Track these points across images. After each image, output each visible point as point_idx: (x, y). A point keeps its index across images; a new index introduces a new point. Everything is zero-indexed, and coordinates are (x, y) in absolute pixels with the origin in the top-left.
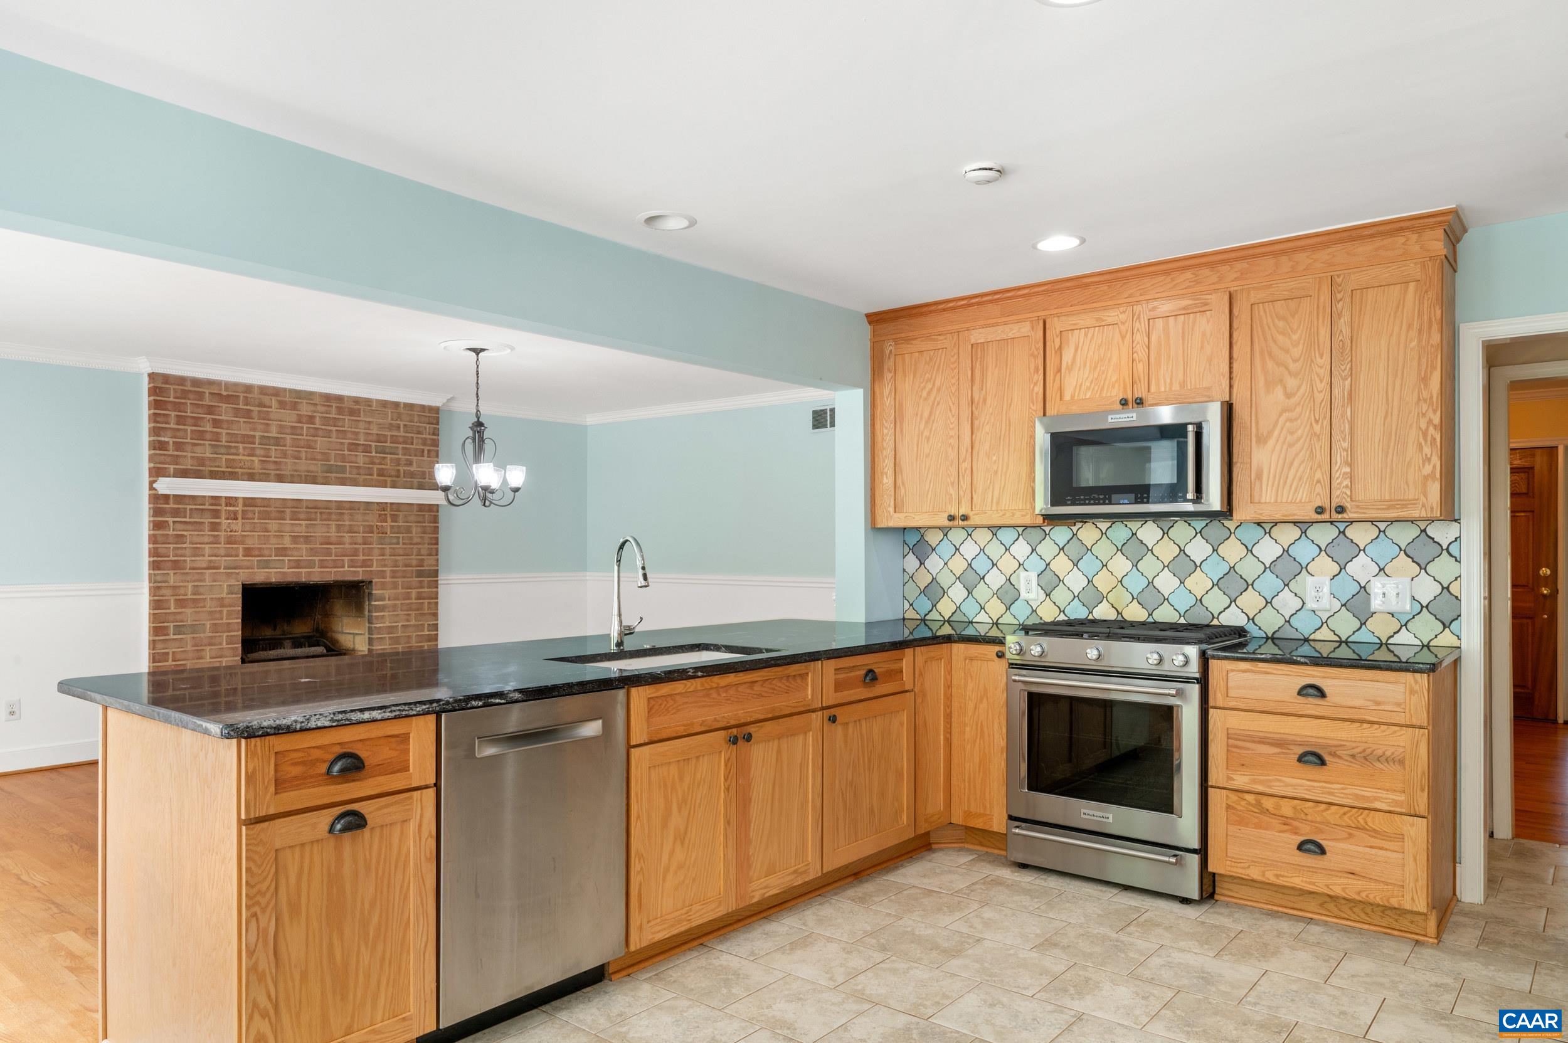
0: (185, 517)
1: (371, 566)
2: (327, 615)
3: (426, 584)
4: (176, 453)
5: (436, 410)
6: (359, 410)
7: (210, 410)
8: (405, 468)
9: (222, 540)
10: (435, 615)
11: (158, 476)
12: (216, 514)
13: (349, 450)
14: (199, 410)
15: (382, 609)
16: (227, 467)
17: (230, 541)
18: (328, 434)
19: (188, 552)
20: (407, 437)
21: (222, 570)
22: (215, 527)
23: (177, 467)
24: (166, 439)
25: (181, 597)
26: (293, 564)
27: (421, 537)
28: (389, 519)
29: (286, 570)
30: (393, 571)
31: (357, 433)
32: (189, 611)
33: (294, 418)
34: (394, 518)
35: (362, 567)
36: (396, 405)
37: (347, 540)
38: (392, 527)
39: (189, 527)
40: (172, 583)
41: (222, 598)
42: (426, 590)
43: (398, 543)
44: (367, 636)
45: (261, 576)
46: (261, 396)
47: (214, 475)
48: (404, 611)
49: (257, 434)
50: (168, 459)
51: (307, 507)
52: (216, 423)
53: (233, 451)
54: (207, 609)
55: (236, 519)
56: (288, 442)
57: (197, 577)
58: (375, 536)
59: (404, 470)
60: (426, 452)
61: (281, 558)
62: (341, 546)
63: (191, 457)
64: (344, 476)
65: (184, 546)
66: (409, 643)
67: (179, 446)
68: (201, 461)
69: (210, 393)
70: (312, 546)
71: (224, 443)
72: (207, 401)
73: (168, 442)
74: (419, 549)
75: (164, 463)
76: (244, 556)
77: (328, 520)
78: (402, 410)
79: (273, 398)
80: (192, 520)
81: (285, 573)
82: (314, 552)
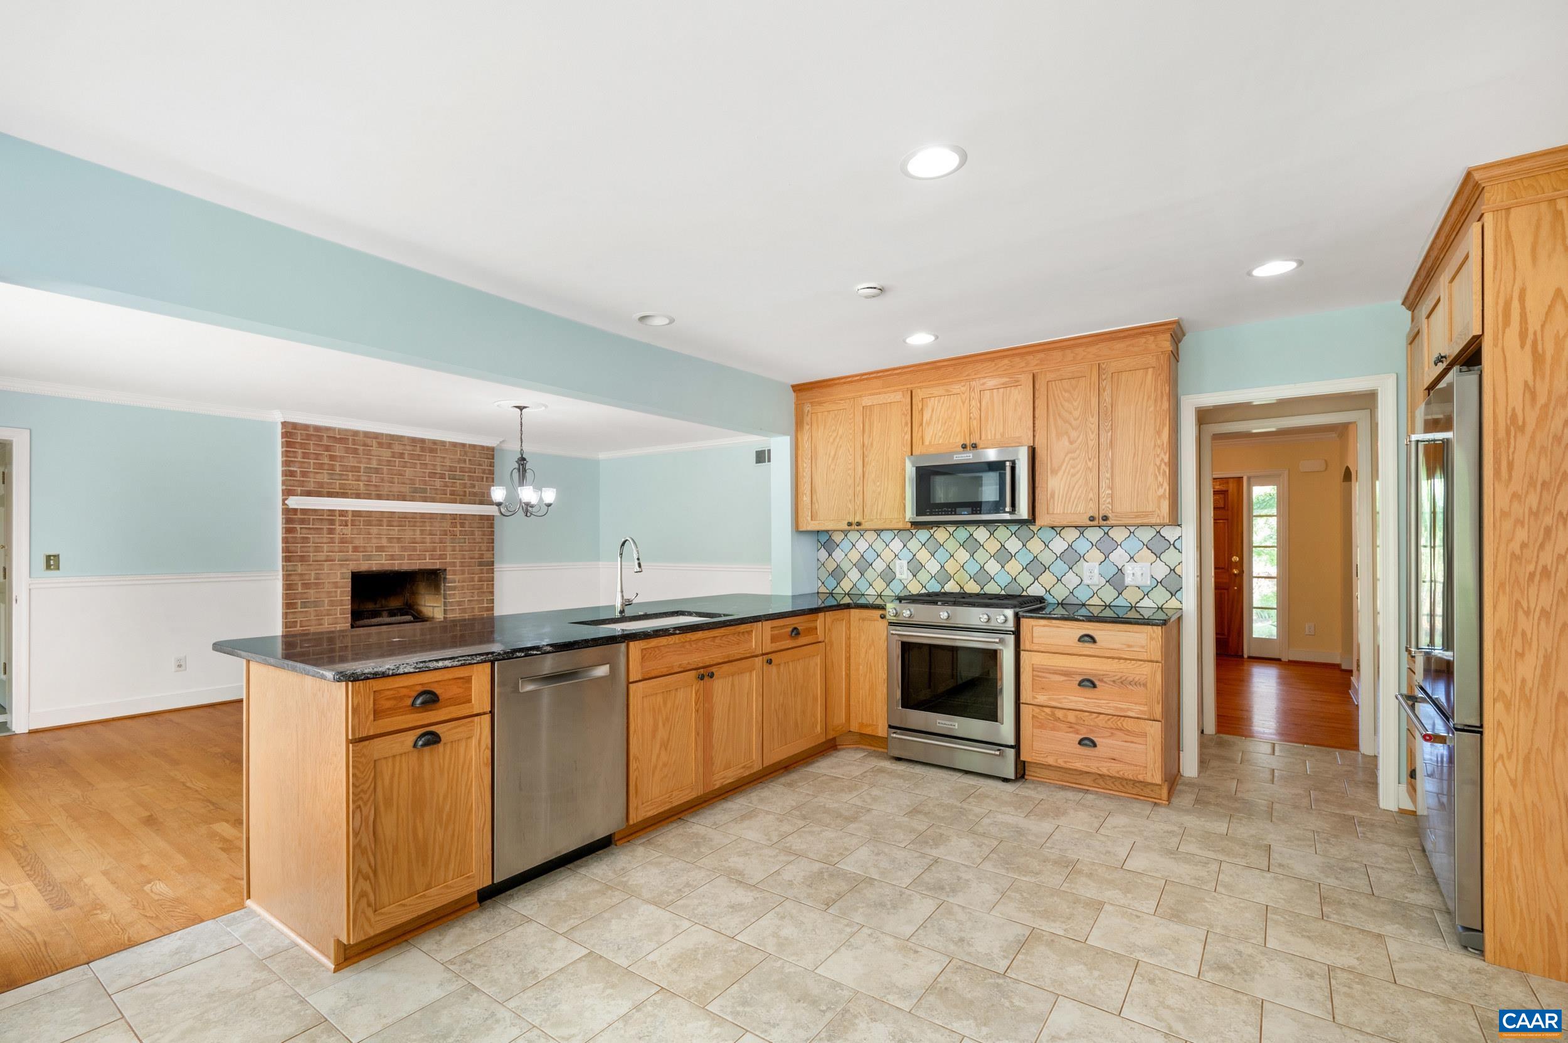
0: (309, 524)
1: (446, 559)
2: (414, 593)
3: (485, 571)
4: (302, 479)
5: (492, 449)
6: (437, 449)
7: (328, 448)
9: (337, 541)
10: (492, 593)
11: (289, 495)
12: (332, 522)
13: (429, 477)
14: (320, 449)
15: (454, 588)
16: (340, 489)
17: (343, 541)
18: (414, 466)
19: (311, 549)
20: (471, 468)
21: (336, 562)
22: (331, 531)
24: (295, 469)
25: (306, 582)
26: (389, 558)
27: (482, 539)
28: (458, 526)
29: (383, 562)
30: (461, 562)
31: (434, 465)
32: (312, 591)
33: (390, 454)
34: (462, 525)
35: (438, 559)
36: (464, 445)
37: (428, 540)
38: (460, 531)
39: (312, 531)
40: (299, 572)
41: (337, 582)
43: (465, 543)
44: (443, 608)
45: (364, 566)
46: (365, 439)
47: (330, 495)
48: (469, 590)
49: (362, 466)
50: (296, 483)
51: (399, 518)
52: (332, 458)
53: (344, 477)
54: (325, 590)
55: (347, 525)
56: (385, 471)
57: (318, 567)
58: (448, 537)
59: (469, 491)
60: (485, 479)
61: (380, 554)
62: (424, 545)
63: (314, 482)
64: (426, 495)
65: (309, 545)
66: (473, 612)
67: (304, 474)
68: (321, 485)
69: (327, 436)
70: (402, 545)
71: (338, 472)
72: (325, 442)
73: (296, 471)
74: (481, 547)
75: (293, 486)
76: (353, 552)
77: (414, 526)
78: (467, 449)
79: (374, 440)
80: (314, 527)
81: (383, 564)
82: (404, 549)
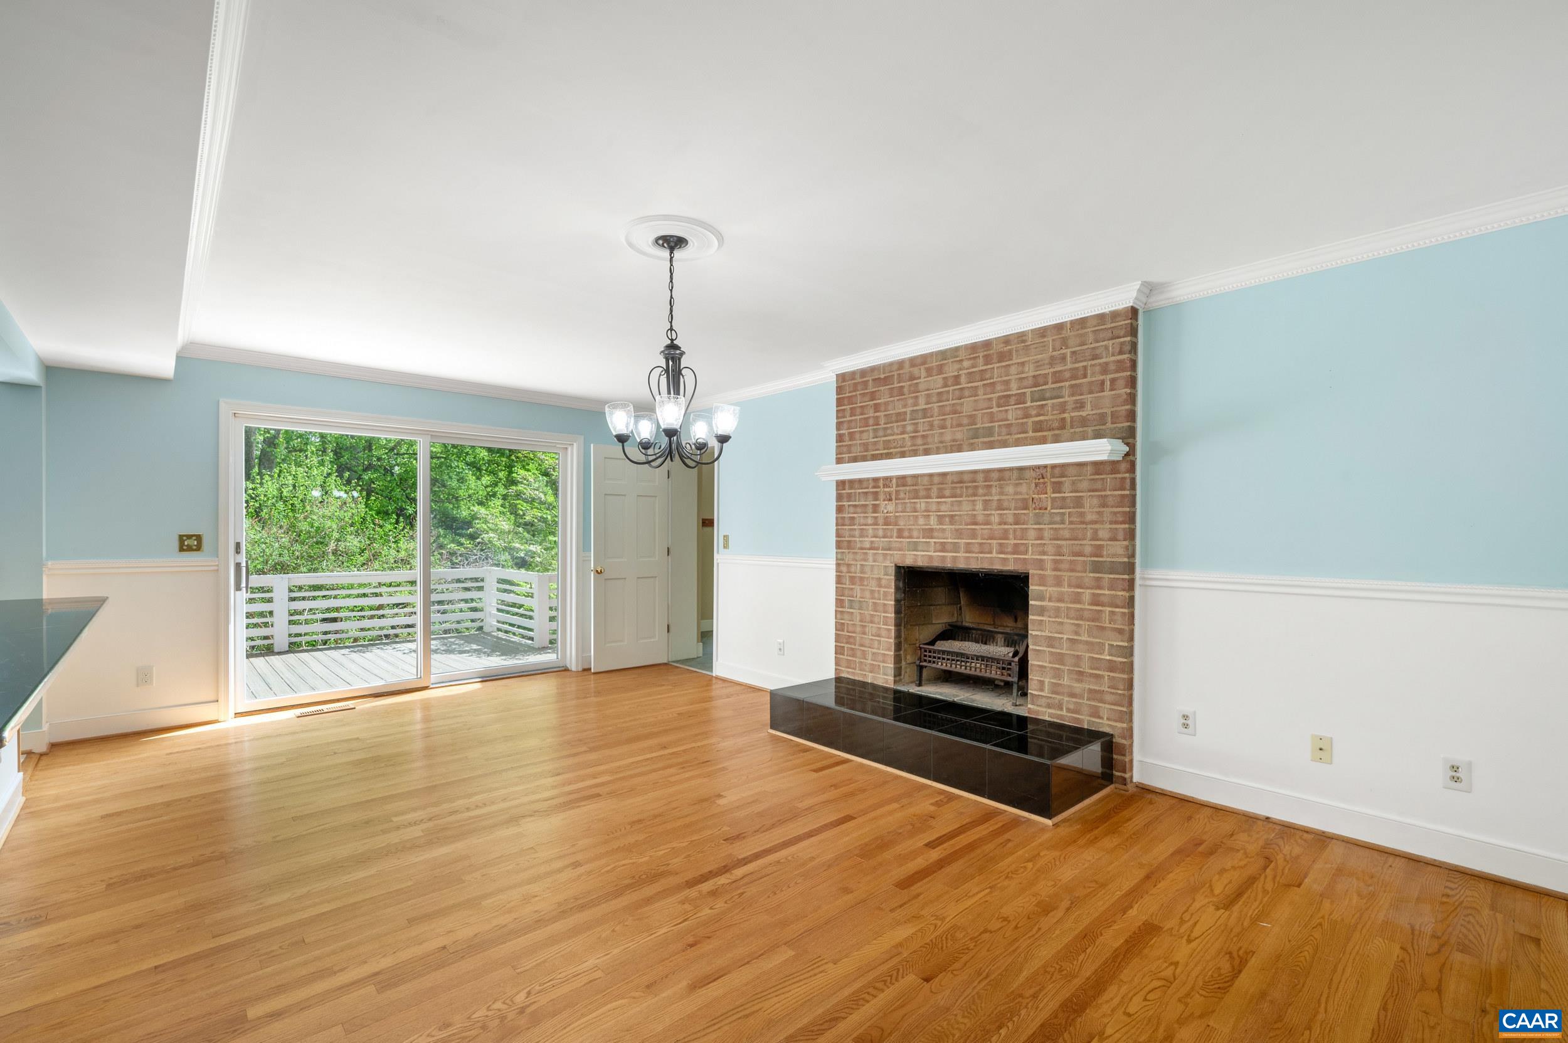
0: (856, 501)
1: (1026, 553)
3: (1105, 583)
4: (850, 443)
5: (1133, 313)
7: (872, 396)
8: (1073, 414)
9: (881, 521)
12: (876, 495)
13: (999, 406)
14: (866, 399)
15: (1042, 611)
16: (885, 449)
17: (887, 522)
18: (974, 392)
19: (857, 533)
20: (1077, 369)
21: (880, 551)
22: (875, 508)
23: (850, 455)
25: (853, 575)
26: (938, 547)
27: (1098, 513)
28: (1049, 489)
29: (931, 553)
30: (1055, 562)
31: (1008, 382)
32: (857, 588)
33: (940, 382)
34: (1058, 487)
35: (1014, 553)
36: (1059, 327)
37: (995, 519)
38: (1054, 499)
39: (859, 510)
40: (846, 561)
41: (880, 578)
42: (1107, 592)
43: (1063, 522)
45: (909, 561)
46: (911, 369)
48: (1071, 619)
49: (909, 410)
50: (845, 449)
51: (953, 482)
52: (877, 408)
53: (889, 432)
54: (869, 588)
55: (890, 500)
56: (935, 411)
57: (861, 557)
58: (1031, 513)
59: (1072, 418)
61: (928, 540)
62: (988, 527)
63: (860, 444)
64: (992, 439)
65: (857, 527)
67: (852, 436)
68: (865, 446)
69: (872, 380)
70: (957, 527)
71: (883, 426)
72: (870, 389)
73: (844, 434)
74: (1096, 531)
75: (841, 454)
76: (897, 537)
77: (975, 495)
78: (1067, 333)
79: (922, 367)
80: (861, 503)
81: (931, 557)
82: (959, 534)
